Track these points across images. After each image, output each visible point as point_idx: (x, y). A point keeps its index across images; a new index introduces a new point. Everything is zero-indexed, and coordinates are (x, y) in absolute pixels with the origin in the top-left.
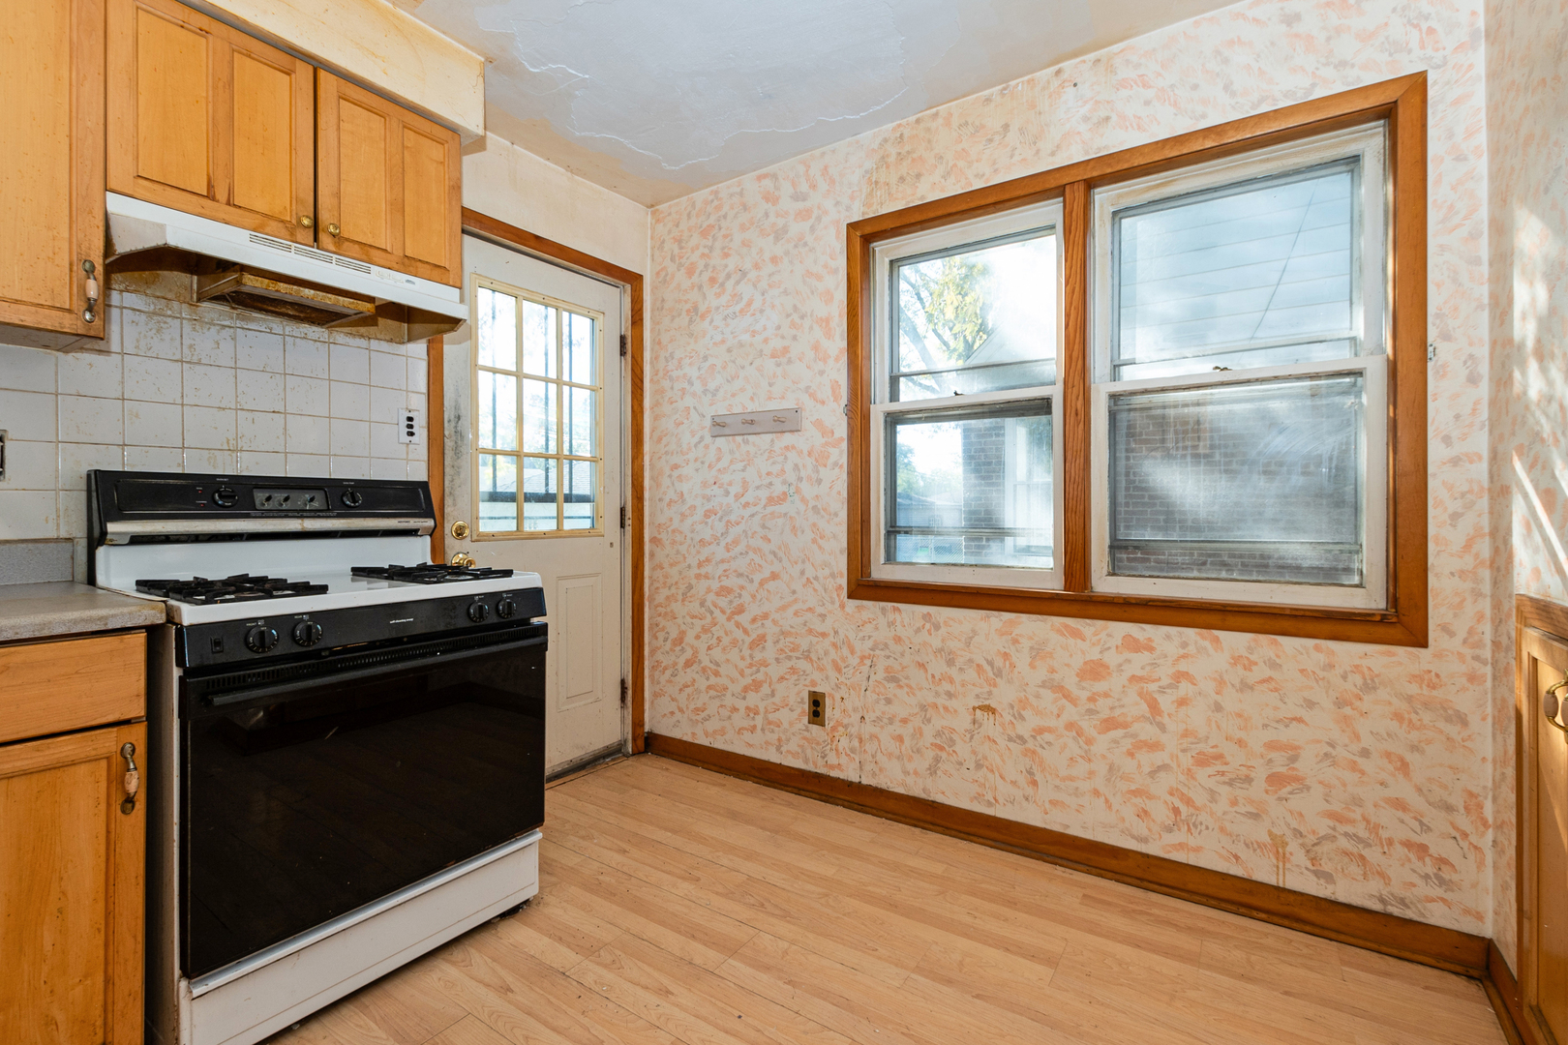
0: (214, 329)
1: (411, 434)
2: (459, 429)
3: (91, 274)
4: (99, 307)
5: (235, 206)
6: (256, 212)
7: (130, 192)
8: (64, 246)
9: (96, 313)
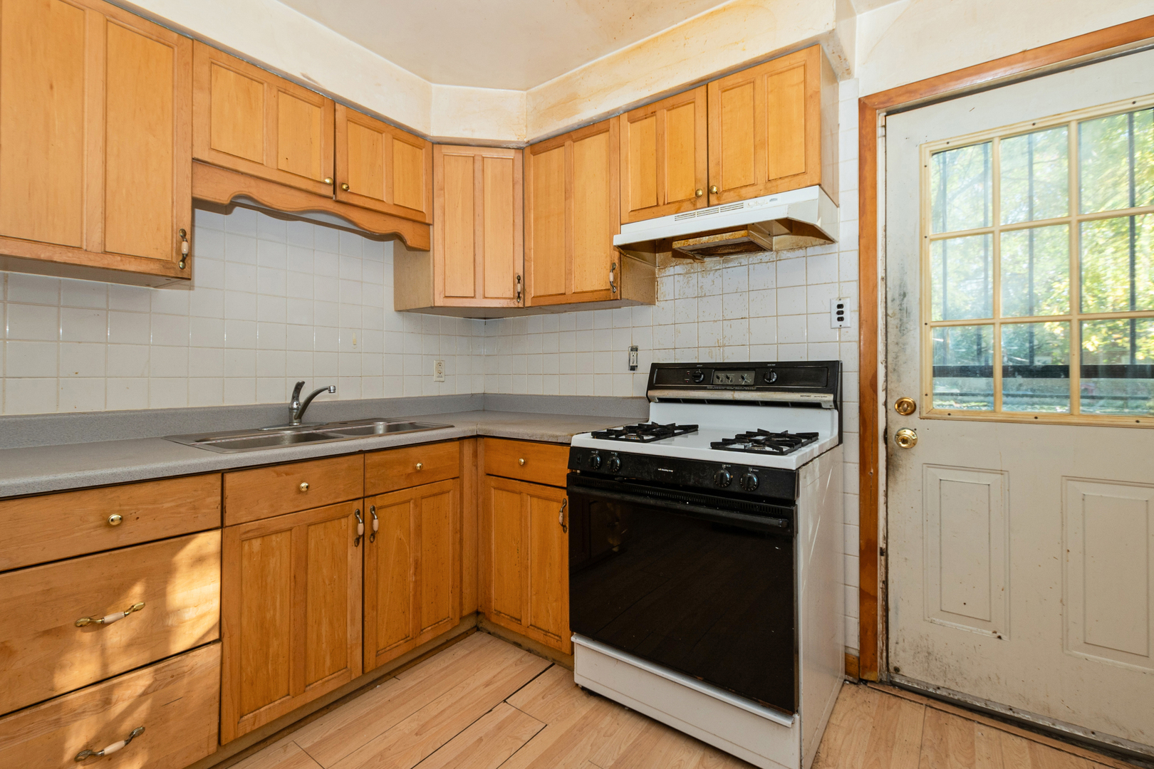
0: (712, 273)
1: (840, 319)
2: (904, 306)
3: (614, 269)
4: (617, 284)
5: (668, 203)
6: (677, 201)
7: (628, 221)
8: (608, 259)
9: (616, 287)
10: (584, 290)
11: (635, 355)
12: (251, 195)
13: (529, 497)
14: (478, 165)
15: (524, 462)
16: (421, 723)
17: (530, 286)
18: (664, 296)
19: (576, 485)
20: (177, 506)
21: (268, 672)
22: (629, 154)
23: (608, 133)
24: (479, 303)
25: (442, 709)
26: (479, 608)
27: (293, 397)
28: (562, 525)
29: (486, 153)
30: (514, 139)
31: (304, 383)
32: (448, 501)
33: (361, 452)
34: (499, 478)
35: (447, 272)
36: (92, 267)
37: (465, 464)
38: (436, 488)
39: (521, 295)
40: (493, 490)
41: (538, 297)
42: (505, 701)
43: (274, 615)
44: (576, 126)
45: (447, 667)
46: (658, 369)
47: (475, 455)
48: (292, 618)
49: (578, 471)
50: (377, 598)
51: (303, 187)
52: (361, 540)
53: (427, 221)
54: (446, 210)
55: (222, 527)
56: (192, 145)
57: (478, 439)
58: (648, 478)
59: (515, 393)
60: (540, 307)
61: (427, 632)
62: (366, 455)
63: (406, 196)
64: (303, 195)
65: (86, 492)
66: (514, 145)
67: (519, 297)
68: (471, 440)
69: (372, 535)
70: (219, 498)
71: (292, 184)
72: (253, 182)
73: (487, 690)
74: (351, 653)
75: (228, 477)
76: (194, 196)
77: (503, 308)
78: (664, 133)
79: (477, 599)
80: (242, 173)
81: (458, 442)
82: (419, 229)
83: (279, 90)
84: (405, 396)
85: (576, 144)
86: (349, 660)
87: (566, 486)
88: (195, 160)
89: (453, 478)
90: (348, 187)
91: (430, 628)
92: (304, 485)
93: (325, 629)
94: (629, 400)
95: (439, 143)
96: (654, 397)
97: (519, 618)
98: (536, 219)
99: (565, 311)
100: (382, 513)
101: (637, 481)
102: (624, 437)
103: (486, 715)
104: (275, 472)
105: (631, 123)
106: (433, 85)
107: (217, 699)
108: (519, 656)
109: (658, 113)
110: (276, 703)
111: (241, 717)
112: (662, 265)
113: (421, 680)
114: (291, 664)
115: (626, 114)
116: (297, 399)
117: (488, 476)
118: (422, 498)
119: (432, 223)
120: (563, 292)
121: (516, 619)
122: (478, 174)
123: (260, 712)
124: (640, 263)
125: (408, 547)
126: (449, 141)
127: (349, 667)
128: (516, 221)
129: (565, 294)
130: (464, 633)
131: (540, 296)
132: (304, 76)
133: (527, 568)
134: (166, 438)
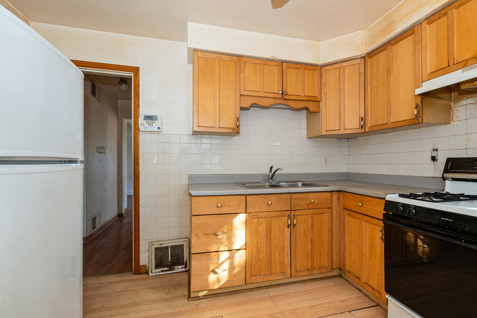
3: (418, 107)
4: (420, 115)
5: (457, 63)
6: (464, 61)
7: (427, 79)
8: (414, 102)
9: (419, 117)
10: (399, 120)
11: (436, 154)
12: (256, 103)
13: (364, 222)
14: (341, 70)
15: (361, 205)
16: (312, 305)
17: (368, 122)
18: (458, 118)
19: (388, 220)
20: (234, 204)
21: (259, 264)
22: (428, 42)
23: (414, 35)
24: (342, 132)
25: (320, 303)
26: (341, 267)
27: (270, 172)
28: (381, 238)
29: (345, 64)
30: (359, 53)
31: (273, 166)
32: (326, 217)
33: (289, 193)
34: (349, 211)
35: (327, 120)
36: (217, 132)
37: (334, 203)
38: (320, 211)
39: (363, 127)
40: (347, 216)
41: (372, 126)
42: (349, 312)
43: (261, 246)
44: (394, 37)
45: (325, 287)
46: (452, 161)
47: (339, 199)
48: (266, 248)
49: (391, 213)
50: (296, 250)
51: (272, 96)
52: (290, 226)
53: (318, 100)
54: (327, 93)
55: (246, 213)
56: (240, 90)
57: (340, 192)
58: (434, 222)
59: (363, 172)
60: (374, 131)
61: (317, 269)
62: (292, 194)
63: (310, 91)
64: (272, 99)
65: (214, 197)
66: (360, 57)
67: (362, 127)
68: (337, 192)
69: (294, 225)
70: (245, 203)
71: (268, 96)
72: (256, 98)
73: (342, 303)
74: (286, 268)
75: (248, 197)
76: (241, 106)
77: (354, 133)
78: (453, 23)
79: (340, 263)
80: (254, 96)
81: (330, 193)
82: (315, 104)
83: (264, 65)
84: (311, 172)
85: (393, 46)
86: (286, 270)
87: (382, 219)
88: (241, 95)
89: (328, 208)
90: (287, 93)
91: (318, 268)
92: (270, 203)
93: (277, 256)
94: (431, 178)
95: (324, 66)
96: (449, 177)
97: (359, 277)
98: (371, 89)
99: (390, 132)
100: (297, 217)
101: (426, 223)
102: (420, 198)
103: (340, 314)
104: (261, 197)
105: (429, 24)
106: (321, 42)
107: (245, 268)
108: (359, 295)
109: (449, 13)
110: (262, 276)
111: (252, 277)
112: (456, 100)
113: (313, 288)
114: (266, 264)
115: (426, 20)
116: (271, 172)
117: (344, 210)
118: (314, 214)
119: (320, 100)
120: (386, 123)
121: (358, 277)
122: (342, 75)
123: (257, 277)
124: (437, 101)
125: (308, 233)
126: (328, 64)
127: (285, 272)
128: (360, 92)
129: (387, 124)
130: (334, 276)
131: (373, 126)
132: (272, 57)
133: (363, 255)
134: (235, 183)
